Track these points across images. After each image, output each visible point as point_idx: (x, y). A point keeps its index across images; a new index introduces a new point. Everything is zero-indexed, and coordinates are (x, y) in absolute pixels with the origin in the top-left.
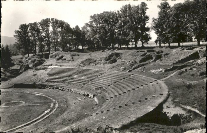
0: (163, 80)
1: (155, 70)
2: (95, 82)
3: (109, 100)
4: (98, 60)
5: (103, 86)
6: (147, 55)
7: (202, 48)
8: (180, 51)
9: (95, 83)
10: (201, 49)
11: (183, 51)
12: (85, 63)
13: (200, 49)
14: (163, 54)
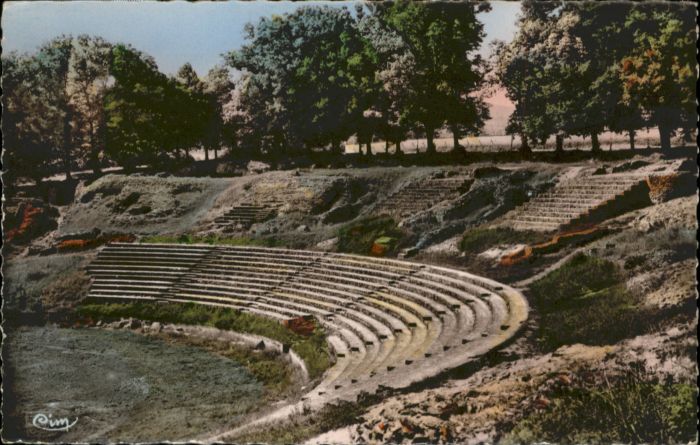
0: (520, 287)
1: (500, 248)
2: (282, 298)
3: (348, 357)
4: (282, 208)
5: (314, 312)
6: (475, 190)
7: (664, 169)
8: (590, 177)
9: (286, 302)
10: (660, 170)
11: (602, 176)
12: (231, 222)
13: (655, 170)
14: (534, 184)
